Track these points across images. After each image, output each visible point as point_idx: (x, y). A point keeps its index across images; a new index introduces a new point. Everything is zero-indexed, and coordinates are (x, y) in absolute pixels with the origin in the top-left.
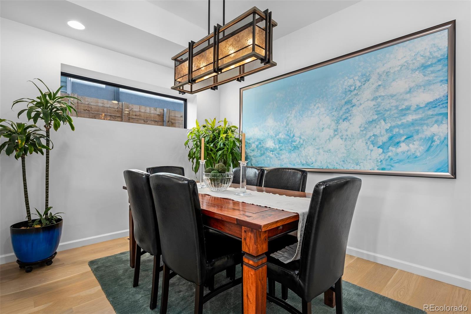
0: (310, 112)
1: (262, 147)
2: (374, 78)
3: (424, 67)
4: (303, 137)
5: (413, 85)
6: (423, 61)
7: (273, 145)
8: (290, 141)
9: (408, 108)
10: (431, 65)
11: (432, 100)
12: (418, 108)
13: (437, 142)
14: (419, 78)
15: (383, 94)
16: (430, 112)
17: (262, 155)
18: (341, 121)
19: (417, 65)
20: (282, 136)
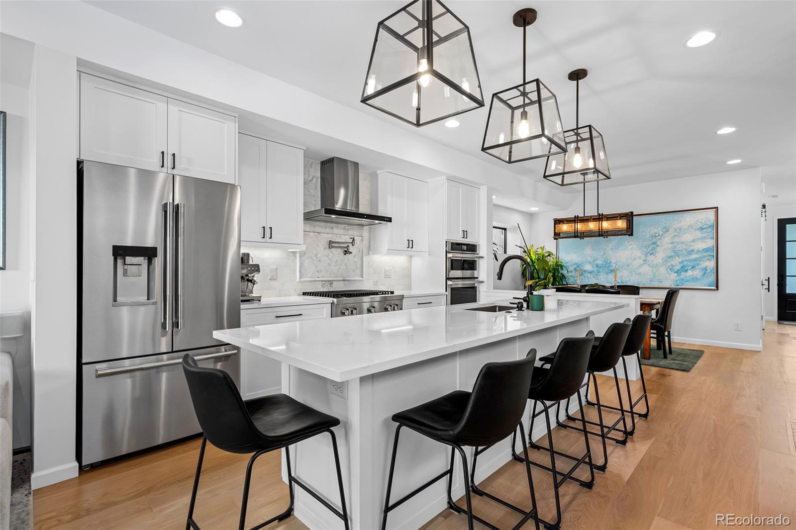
0: (624, 247)
1: (581, 269)
2: (671, 230)
3: (702, 229)
4: (618, 264)
5: (695, 238)
6: (701, 225)
7: (592, 268)
8: (607, 266)
9: (693, 251)
10: (705, 228)
11: (706, 247)
12: (698, 251)
13: (709, 271)
14: (699, 234)
15: (678, 241)
16: (705, 254)
17: (581, 275)
18: (649, 255)
19: (698, 227)
20: (599, 262)
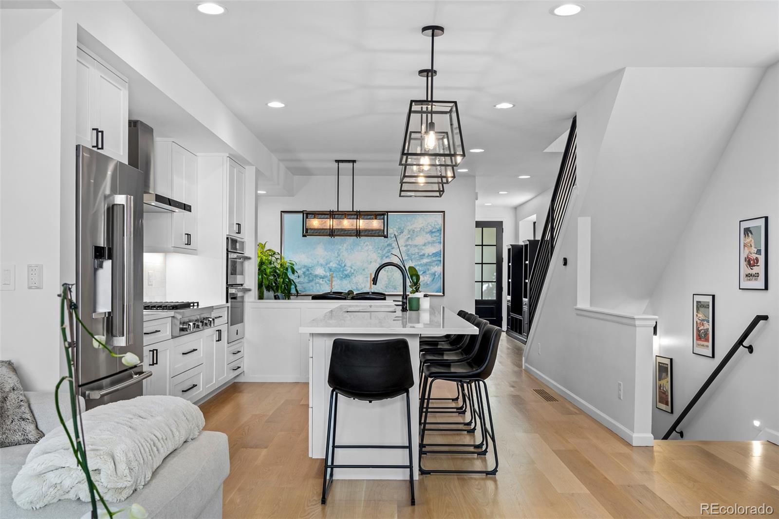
0: (360, 248)
1: (311, 274)
2: (406, 232)
3: (431, 232)
4: (353, 268)
5: (426, 241)
6: (431, 229)
7: (324, 272)
8: (342, 270)
9: (424, 255)
10: (434, 232)
11: (434, 252)
12: (429, 256)
13: (437, 276)
14: (429, 238)
15: (410, 244)
16: (434, 259)
17: (310, 281)
18: (384, 258)
19: (428, 230)
20: (333, 265)
